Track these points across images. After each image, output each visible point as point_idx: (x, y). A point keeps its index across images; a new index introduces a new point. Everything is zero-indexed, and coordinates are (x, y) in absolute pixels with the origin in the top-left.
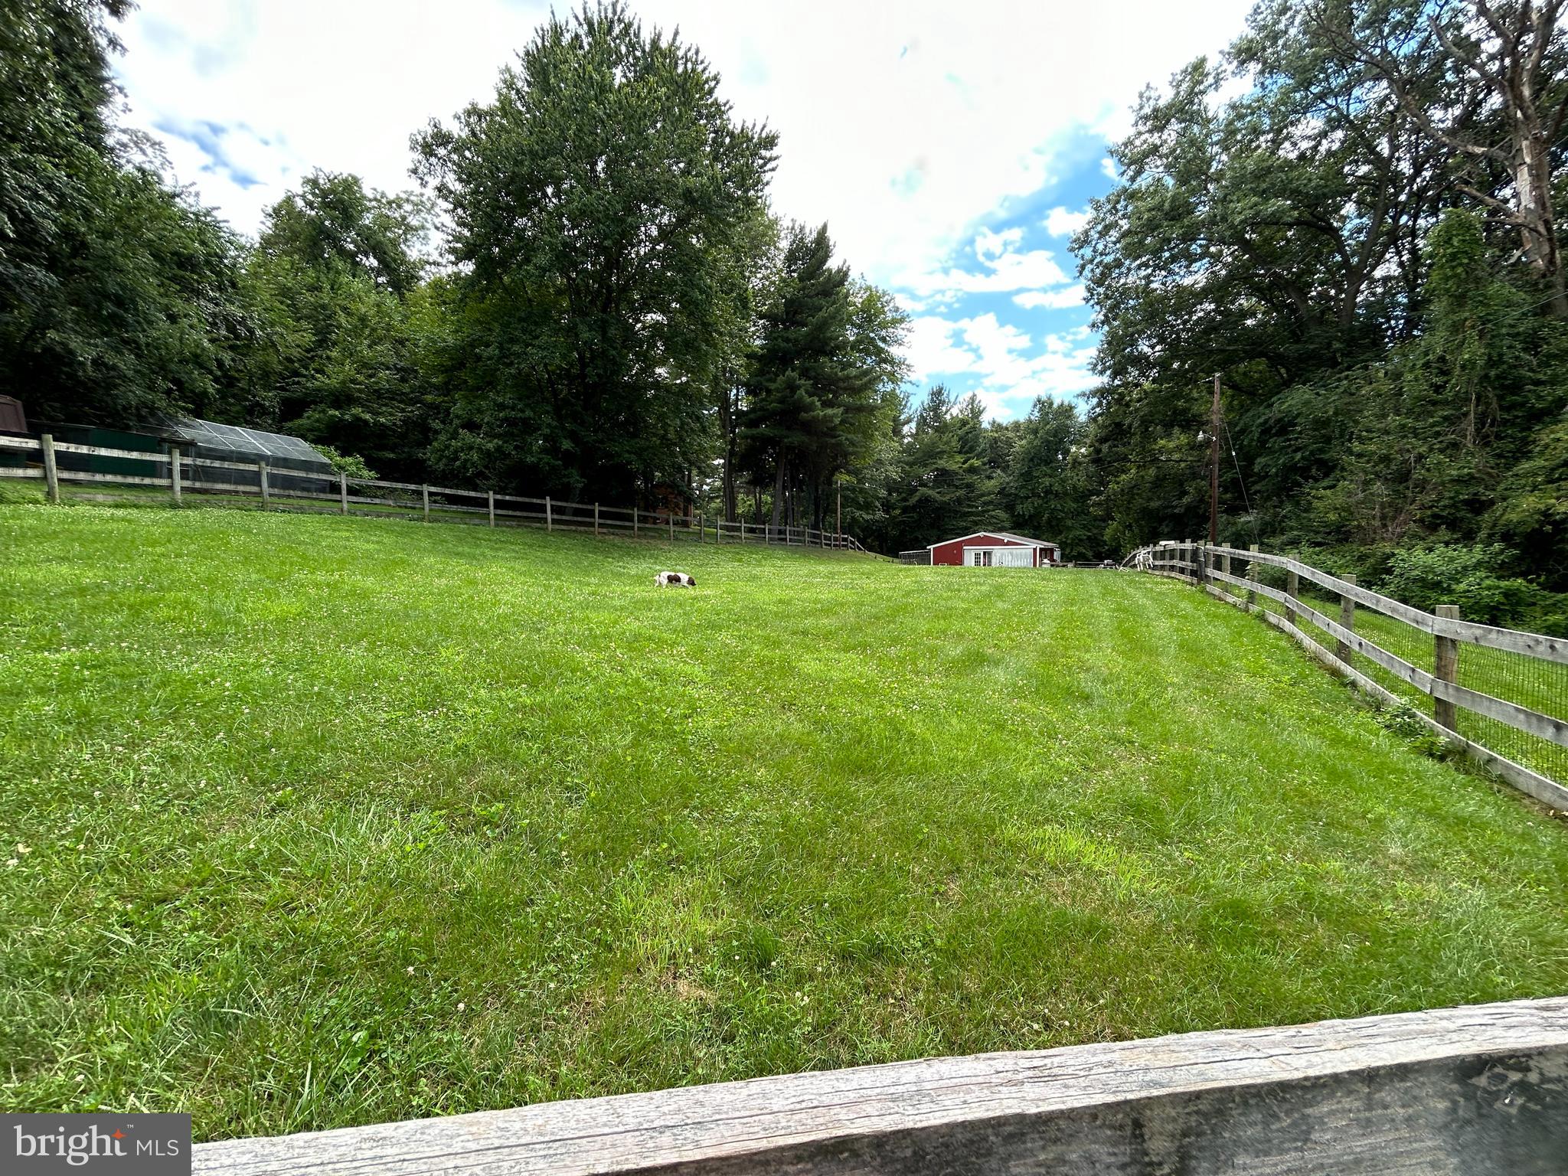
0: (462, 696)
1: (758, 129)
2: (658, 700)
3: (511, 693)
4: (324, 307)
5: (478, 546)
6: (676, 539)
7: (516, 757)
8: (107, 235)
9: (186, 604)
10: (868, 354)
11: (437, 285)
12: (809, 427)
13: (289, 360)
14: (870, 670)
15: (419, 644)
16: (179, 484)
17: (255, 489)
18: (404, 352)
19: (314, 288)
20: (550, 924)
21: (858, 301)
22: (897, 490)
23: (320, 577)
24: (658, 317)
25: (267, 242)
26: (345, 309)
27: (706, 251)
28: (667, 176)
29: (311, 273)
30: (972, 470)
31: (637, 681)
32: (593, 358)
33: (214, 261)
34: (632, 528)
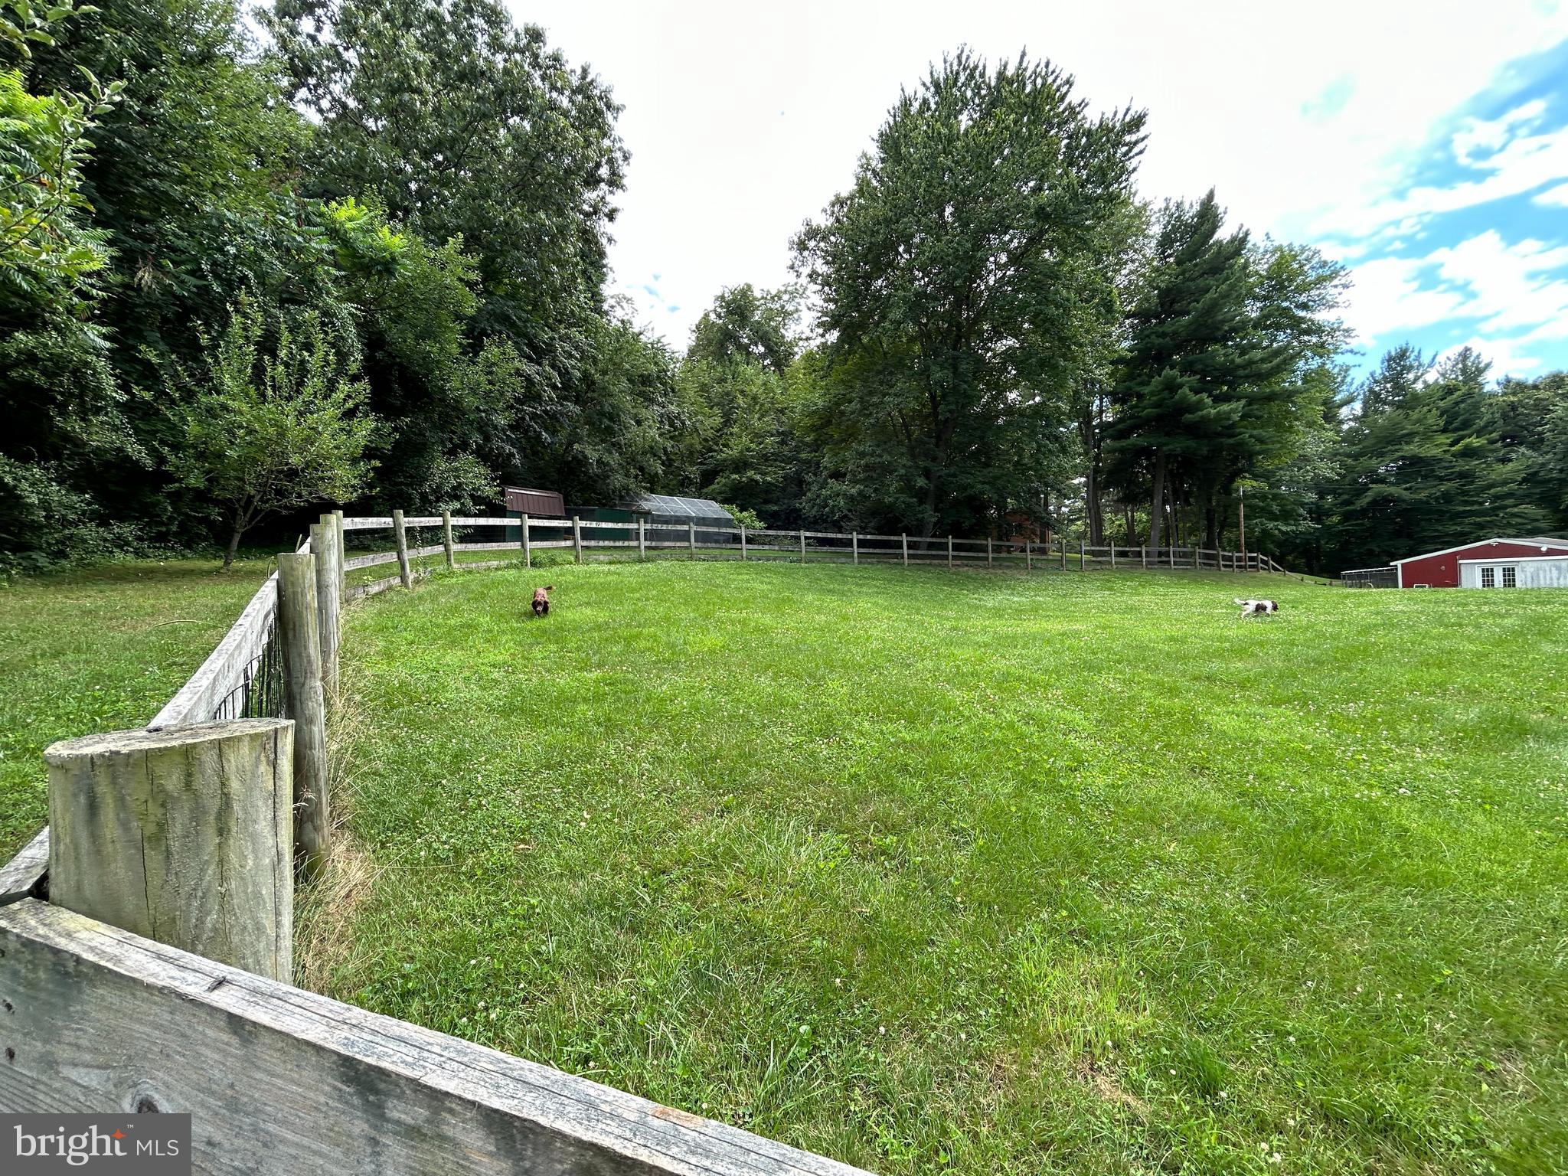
0: (848, 726)
1: (1120, 116)
2: (1037, 748)
3: (891, 727)
4: (728, 394)
5: (845, 583)
6: (1034, 568)
7: (902, 791)
8: (604, 373)
9: (655, 638)
10: (1279, 327)
11: (809, 357)
12: (1200, 430)
13: (706, 440)
14: (1319, 733)
15: (810, 676)
16: (644, 543)
17: (686, 544)
18: (784, 419)
19: (722, 381)
20: (952, 970)
21: (1262, 269)
22: (1333, 492)
23: (734, 614)
24: (1010, 342)
25: (692, 352)
26: (742, 392)
27: (1061, 263)
28: (1018, 200)
29: (720, 369)
30: (1469, 453)
31: (1011, 726)
32: (944, 396)
33: (662, 376)
34: (987, 559)
